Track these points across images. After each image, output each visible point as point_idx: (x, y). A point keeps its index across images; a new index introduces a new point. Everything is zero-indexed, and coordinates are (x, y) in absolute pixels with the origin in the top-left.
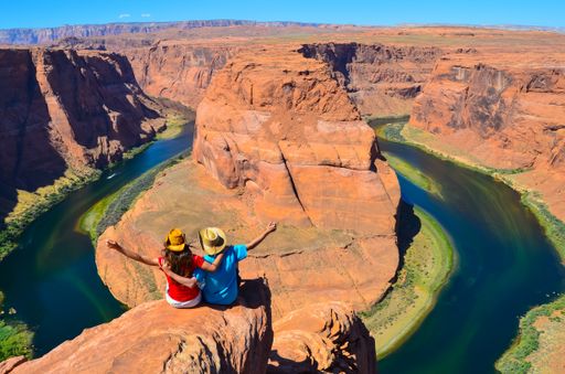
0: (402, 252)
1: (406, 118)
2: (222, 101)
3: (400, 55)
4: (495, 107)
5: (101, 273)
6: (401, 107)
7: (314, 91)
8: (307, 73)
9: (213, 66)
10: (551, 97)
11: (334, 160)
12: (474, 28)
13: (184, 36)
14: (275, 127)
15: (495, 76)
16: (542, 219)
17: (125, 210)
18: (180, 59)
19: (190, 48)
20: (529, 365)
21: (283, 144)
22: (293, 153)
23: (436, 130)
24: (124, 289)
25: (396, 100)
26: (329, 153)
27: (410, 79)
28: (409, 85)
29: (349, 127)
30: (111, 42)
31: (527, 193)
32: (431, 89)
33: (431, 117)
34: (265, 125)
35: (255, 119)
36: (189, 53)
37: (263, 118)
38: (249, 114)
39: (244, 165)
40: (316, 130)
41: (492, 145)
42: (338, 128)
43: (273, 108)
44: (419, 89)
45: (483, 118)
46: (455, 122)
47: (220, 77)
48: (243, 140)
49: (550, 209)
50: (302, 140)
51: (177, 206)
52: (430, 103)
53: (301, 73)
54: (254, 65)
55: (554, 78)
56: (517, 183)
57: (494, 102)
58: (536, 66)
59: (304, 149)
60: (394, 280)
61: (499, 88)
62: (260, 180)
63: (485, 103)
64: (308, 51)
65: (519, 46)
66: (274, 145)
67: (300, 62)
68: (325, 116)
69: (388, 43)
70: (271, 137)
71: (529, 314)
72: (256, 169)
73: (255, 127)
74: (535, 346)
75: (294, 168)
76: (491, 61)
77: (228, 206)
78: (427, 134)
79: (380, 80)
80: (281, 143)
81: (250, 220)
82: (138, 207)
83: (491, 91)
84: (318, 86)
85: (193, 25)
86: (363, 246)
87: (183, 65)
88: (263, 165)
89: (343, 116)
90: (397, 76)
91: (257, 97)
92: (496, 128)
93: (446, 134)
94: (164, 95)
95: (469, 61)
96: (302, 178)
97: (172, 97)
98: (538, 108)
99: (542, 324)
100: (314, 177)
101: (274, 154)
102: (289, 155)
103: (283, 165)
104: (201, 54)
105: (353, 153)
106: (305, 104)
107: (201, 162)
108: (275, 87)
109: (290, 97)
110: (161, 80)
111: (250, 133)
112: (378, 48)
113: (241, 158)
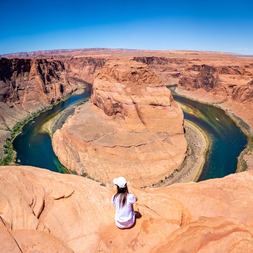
1: (176, 85)
2: (105, 79)
3: (171, 61)
4: (210, 80)
6: (176, 81)
7: (144, 75)
8: (141, 68)
10: (229, 76)
11: (155, 102)
12: (197, 52)
13: (83, 54)
14: (129, 90)
15: (209, 69)
18: (82, 63)
19: (86, 58)
21: (133, 97)
22: (137, 100)
23: (189, 90)
25: (171, 78)
27: (176, 70)
28: (176, 73)
29: (160, 89)
30: (55, 56)
31: (227, 110)
32: (185, 74)
33: (186, 84)
34: (125, 89)
35: (119, 86)
36: (87, 61)
37: (124, 86)
38: (118, 84)
39: (117, 105)
40: (146, 91)
41: (211, 93)
42: (156, 90)
43: (127, 82)
44: (179, 74)
45: (206, 84)
46: (196, 86)
47: (103, 70)
48: (115, 95)
49: (236, 115)
50: (140, 95)
51: (87, 123)
52: (185, 79)
53: (139, 68)
54: (118, 65)
55: (229, 69)
56: (223, 107)
57: (210, 78)
58: (223, 65)
59: (142, 98)
60: (187, 153)
61: (211, 73)
62: (123, 112)
63: (207, 79)
66: (129, 97)
68: (149, 85)
69: (167, 57)
70: (127, 94)
71: (240, 155)
72: (122, 107)
73: (120, 90)
74: (246, 166)
75: (139, 107)
76: (209, 64)
77: (109, 123)
78: (186, 91)
79: (164, 71)
80: (132, 96)
81: (120, 130)
82: (70, 122)
83: (208, 74)
84: (146, 73)
85: (86, 50)
86: (172, 139)
87: (84, 65)
88: (124, 106)
89: (157, 85)
90: (170, 69)
91: (120, 77)
92: (212, 87)
93: (193, 90)
94: (76, 76)
95: (199, 64)
96: (142, 111)
97: (78, 77)
98: (225, 79)
99: (246, 157)
100: (147, 110)
101: (129, 101)
102: (136, 101)
103: (134, 105)
104: (91, 61)
105: (163, 99)
106: (140, 80)
107: (96, 104)
108: (128, 74)
109: (134, 78)
110: (74, 70)
111: (118, 92)
112: (163, 59)
113: (115, 102)
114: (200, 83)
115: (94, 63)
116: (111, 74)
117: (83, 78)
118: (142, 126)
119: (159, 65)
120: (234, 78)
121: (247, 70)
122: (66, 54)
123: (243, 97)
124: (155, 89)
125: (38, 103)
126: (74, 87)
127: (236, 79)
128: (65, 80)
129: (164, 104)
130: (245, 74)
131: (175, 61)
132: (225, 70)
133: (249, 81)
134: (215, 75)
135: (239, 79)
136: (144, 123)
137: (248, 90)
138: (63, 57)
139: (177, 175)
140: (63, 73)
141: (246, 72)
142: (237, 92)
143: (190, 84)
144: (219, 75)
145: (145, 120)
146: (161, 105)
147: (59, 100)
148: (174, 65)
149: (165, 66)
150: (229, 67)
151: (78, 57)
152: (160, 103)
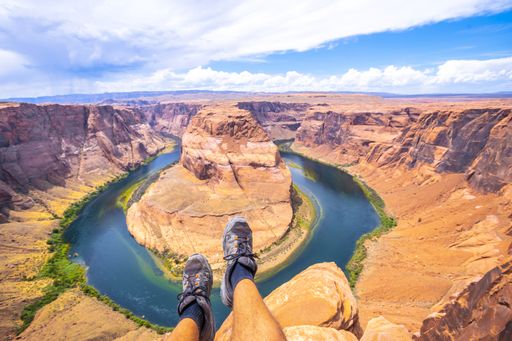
0: (294, 211)
1: (293, 140)
2: (195, 133)
4: (338, 133)
5: (130, 228)
6: (290, 134)
8: (241, 117)
9: (190, 115)
10: (365, 127)
11: (256, 161)
12: (325, 93)
13: (173, 99)
14: (225, 146)
15: (337, 117)
16: (364, 188)
17: (143, 193)
18: (172, 111)
19: (177, 104)
20: (362, 266)
21: (229, 155)
22: (235, 159)
23: (308, 146)
24: (143, 238)
25: (287, 130)
26: (254, 158)
27: (294, 120)
28: (294, 123)
29: (264, 145)
30: (133, 102)
31: (356, 176)
32: (305, 124)
33: (305, 139)
34: (220, 145)
35: (214, 142)
36: (178, 108)
37: (219, 141)
38: (211, 139)
39: (207, 167)
40: (247, 147)
41: (338, 152)
43: (223, 136)
44: (299, 125)
45: (331, 138)
47: (194, 119)
48: (208, 154)
49: (368, 184)
50: (239, 152)
51: (173, 190)
52: (305, 131)
53: (238, 117)
54: (212, 114)
55: (367, 117)
56: (350, 171)
57: (337, 130)
58: (357, 111)
59: (241, 157)
60: (291, 225)
61: (339, 123)
62: (217, 175)
63: (333, 131)
64: (241, 106)
65: (348, 102)
66: (224, 155)
67: (237, 112)
68: (251, 139)
69: (282, 101)
70: (223, 151)
71: (361, 238)
72: (216, 169)
73: (214, 146)
74: (365, 255)
75: (237, 167)
76: (337, 110)
77: (201, 189)
78: (304, 148)
79: (279, 120)
81: (213, 196)
82: (151, 192)
83: (336, 125)
84: (247, 124)
86: (274, 207)
87: (175, 114)
88: (218, 166)
89: (260, 139)
90: (287, 118)
91: (214, 130)
92: (339, 143)
93: (314, 147)
94: (164, 130)
95: (324, 110)
96: (240, 172)
97: (168, 131)
98: (360, 132)
99: (368, 243)
100: (246, 172)
101: (224, 160)
102: (233, 160)
103: (229, 166)
104: (183, 108)
105: (266, 158)
107: (185, 166)
108: (223, 125)
109: (232, 131)
110: (162, 122)
111: (212, 149)
112: (278, 105)
113: (207, 163)
114: (324, 137)
115: (188, 111)
116: (203, 125)
117: (174, 133)
118: (239, 191)
119: (272, 113)
120: (373, 131)
121: (395, 118)
122: (149, 99)
123: (382, 159)
124: (258, 145)
125: (106, 171)
126: (161, 144)
127: (376, 133)
128: (146, 137)
129: (268, 164)
130: (392, 124)
131: (293, 106)
132: (359, 119)
133: (396, 136)
134: (344, 126)
135: (380, 132)
136: (242, 187)
137: (391, 150)
138: (145, 103)
139: (275, 248)
140: (143, 126)
141: (393, 122)
142: (374, 151)
143: (311, 138)
144: (351, 126)
145: (243, 184)
146: (264, 166)
147: (136, 164)
148: (292, 113)
149: (280, 114)
150: (368, 114)
151: (166, 103)
152: (262, 163)
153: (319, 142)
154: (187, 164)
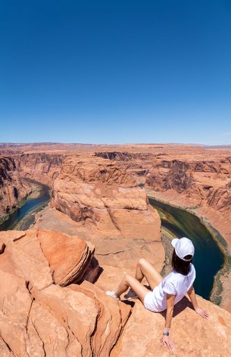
2: (68, 179)
3: (135, 156)
4: (183, 179)
7: (115, 173)
8: (111, 165)
10: (203, 174)
11: (131, 206)
12: (162, 145)
14: (98, 191)
15: (181, 165)
18: (34, 160)
19: (39, 154)
21: (104, 199)
22: (110, 203)
23: (158, 190)
27: (141, 167)
28: (140, 170)
29: (134, 190)
31: (202, 218)
32: (154, 171)
33: (155, 184)
34: (93, 190)
35: (87, 188)
36: (40, 157)
37: (91, 187)
38: (84, 185)
39: (86, 209)
40: (119, 192)
41: (184, 196)
43: (96, 182)
45: (178, 184)
48: (83, 198)
50: (113, 197)
52: (154, 178)
53: (108, 165)
54: (82, 162)
55: (204, 165)
56: (198, 213)
57: (182, 176)
59: (115, 201)
60: (165, 262)
61: (183, 170)
62: (94, 217)
63: (179, 177)
66: (99, 200)
68: (122, 185)
69: (130, 152)
70: (97, 196)
71: (217, 274)
72: (92, 212)
73: (88, 191)
75: (112, 210)
76: (180, 159)
78: (154, 192)
83: (180, 172)
84: (117, 171)
87: (36, 162)
88: (95, 210)
89: (131, 185)
90: (135, 166)
91: (87, 177)
92: (185, 188)
94: (27, 177)
96: (116, 215)
97: (30, 177)
98: (200, 178)
100: (122, 215)
101: (101, 204)
102: (109, 204)
103: (106, 209)
104: (45, 157)
105: (138, 202)
106: (111, 180)
107: (59, 210)
108: (95, 172)
109: (104, 177)
110: (26, 169)
111: (86, 194)
112: (126, 154)
113: (83, 206)
114: (170, 183)
115: (49, 160)
116: (75, 172)
117: (37, 179)
118: (117, 233)
119: (122, 162)
120: (209, 177)
121: (223, 166)
122: (15, 150)
124: (129, 190)
126: (28, 189)
127: (211, 179)
128: (17, 182)
129: (141, 207)
130: (221, 171)
131: (139, 156)
132: (199, 167)
134: (188, 173)
135: (214, 179)
136: (118, 229)
140: (15, 173)
141: (222, 169)
142: (214, 195)
143: (160, 183)
144: (193, 173)
145: (120, 226)
146: (137, 209)
147: (14, 207)
148: (138, 161)
149: (129, 162)
150: (204, 163)
151: (30, 152)
152: (135, 206)
153: (167, 187)
154: (61, 207)
